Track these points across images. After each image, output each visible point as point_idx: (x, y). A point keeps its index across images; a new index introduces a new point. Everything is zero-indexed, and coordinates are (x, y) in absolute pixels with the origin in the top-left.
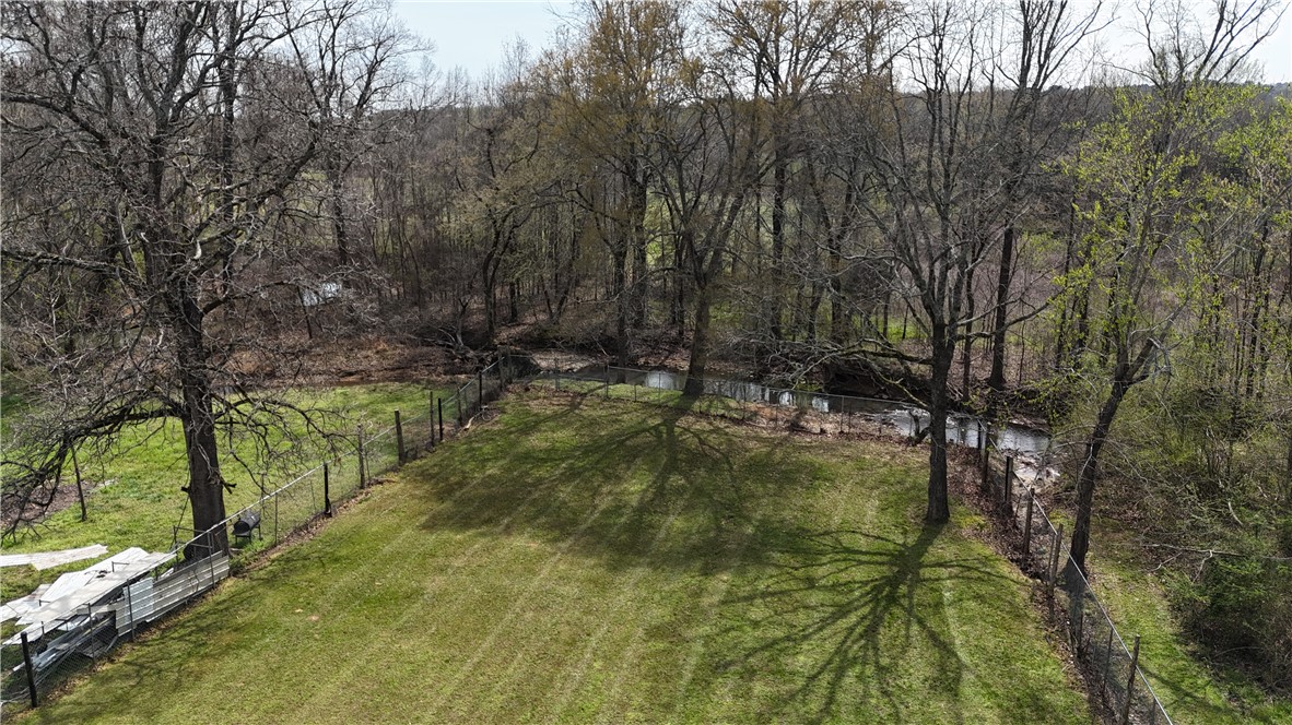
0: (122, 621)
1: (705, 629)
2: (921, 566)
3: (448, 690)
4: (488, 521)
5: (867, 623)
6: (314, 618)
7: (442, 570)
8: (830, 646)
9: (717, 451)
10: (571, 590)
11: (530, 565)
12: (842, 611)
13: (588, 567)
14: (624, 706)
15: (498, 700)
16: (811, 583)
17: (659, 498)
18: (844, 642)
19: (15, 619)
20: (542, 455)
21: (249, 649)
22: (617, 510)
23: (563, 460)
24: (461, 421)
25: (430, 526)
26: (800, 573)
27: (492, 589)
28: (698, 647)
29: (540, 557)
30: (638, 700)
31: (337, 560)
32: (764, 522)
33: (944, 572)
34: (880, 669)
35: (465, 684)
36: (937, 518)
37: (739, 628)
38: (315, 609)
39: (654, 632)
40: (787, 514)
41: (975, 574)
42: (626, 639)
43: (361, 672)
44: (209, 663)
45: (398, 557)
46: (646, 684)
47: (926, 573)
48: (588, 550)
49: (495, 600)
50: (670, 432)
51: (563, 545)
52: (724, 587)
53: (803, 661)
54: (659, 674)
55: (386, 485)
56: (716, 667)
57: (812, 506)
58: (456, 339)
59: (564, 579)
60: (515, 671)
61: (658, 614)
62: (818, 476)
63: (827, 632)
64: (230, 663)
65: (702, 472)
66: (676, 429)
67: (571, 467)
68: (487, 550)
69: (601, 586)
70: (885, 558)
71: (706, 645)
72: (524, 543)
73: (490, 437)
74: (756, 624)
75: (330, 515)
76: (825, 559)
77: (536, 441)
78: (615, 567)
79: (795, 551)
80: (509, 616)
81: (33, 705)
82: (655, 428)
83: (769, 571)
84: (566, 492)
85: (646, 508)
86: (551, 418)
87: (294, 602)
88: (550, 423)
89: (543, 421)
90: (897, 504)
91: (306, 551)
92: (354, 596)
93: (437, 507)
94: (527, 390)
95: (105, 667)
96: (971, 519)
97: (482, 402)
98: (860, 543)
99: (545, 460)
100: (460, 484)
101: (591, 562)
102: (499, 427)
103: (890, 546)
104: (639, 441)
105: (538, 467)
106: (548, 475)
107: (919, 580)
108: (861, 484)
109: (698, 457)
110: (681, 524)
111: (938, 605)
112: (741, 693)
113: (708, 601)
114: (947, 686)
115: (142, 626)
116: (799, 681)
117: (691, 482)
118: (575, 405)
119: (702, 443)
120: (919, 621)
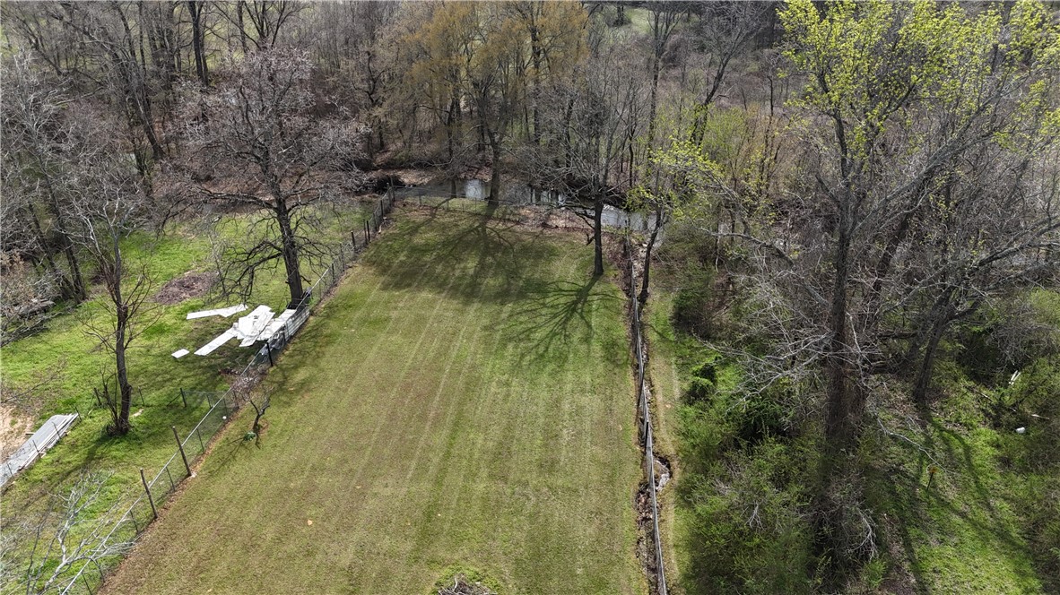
0: (287, 336)
1: (502, 326)
2: (588, 295)
3: (414, 352)
4: (408, 285)
5: (564, 320)
6: (353, 330)
7: (395, 308)
8: (549, 329)
9: (506, 241)
10: (450, 314)
11: (431, 304)
12: (555, 316)
13: (455, 304)
14: (476, 354)
15: (432, 354)
16: (544, 305)
17: (482, 268)
18: (554, 327)
20: (423, 248)
21: (335, 343)
22: (460, 278)
23: (434, 250)
24: (376, 229)
25: (384, 289)
26: (541, 301)
27: (418, 315)
28: (500, 332)
29: (434, 301)
30: (480, 351)
31: (350, 306)
32: (528, 280)
33: (596, 297)
35: (419, 350)
36: (599, 272)
37: (516, 325)
38: (352, 327)
39: (485, 328)
40: (537, 275)
41: (608, 297)
42: (474, 331)
43: (380, 348)
44: (323, 349)
45: (373, 304)
46: (482, 346)
47: (589, 298)
48: (453, 296)
49: (421, 320)
50: (484, 230)
51: (443, 295)
52: (510, 309)
53: (538, 335)
54: (487, 342)
55: (354, 268)
56: (507, 339)
57: (548, 270)
59: (446, 309)
60: (436, 344)
61: (485, 322)
62: (552, 253)
63: (548, 324)
64: (331, 349)
65: (500, 255)
66: (487, 230)
67: (438, 256)
68: (412, 299)
69: (462, 312)
70: (571, 293)
71: (503, 332)
72: (426, 295)
73: (394, 238)
74: (521, 323)
75: (336, 285)
76: (551, 294)
77: (418, 240)
78: (467, 303)
79: (539, 292)
80: (428, 325)
81: (272, 366)
82: (476, 229)
83: (528, 301)
84: (439, 269)
85: (477, 275)
86: (423, 224)
87: (342, 324)
88: (423, 228)
89: (419, 227)
90: (584, 266)
91: (335, 303)
92: (364, 321)
93: (382, 279)
94: (404, 205)
95: (287, 353)
96: (613, 273)
97: (383, 215)
98: (566, 286)
99: (425, 251)
100: (389, 266)
101: (455, 302)
102: (397, 231)
103: (577, 287)
104: (470, 237)
105: (423, 255)
106: (428, 260)
107: (585, 301)
108: (570, 256)
109: (498, 246)
110: (492, 282)
111: (590, 311)
112: (516, 347)
113: (504, 316)
114: (586, 340)
115: (291, 337)
116: (536, 342)
117: (495, 260)
118: (433, 215)
119: (500, 237)
120: (582, 318)
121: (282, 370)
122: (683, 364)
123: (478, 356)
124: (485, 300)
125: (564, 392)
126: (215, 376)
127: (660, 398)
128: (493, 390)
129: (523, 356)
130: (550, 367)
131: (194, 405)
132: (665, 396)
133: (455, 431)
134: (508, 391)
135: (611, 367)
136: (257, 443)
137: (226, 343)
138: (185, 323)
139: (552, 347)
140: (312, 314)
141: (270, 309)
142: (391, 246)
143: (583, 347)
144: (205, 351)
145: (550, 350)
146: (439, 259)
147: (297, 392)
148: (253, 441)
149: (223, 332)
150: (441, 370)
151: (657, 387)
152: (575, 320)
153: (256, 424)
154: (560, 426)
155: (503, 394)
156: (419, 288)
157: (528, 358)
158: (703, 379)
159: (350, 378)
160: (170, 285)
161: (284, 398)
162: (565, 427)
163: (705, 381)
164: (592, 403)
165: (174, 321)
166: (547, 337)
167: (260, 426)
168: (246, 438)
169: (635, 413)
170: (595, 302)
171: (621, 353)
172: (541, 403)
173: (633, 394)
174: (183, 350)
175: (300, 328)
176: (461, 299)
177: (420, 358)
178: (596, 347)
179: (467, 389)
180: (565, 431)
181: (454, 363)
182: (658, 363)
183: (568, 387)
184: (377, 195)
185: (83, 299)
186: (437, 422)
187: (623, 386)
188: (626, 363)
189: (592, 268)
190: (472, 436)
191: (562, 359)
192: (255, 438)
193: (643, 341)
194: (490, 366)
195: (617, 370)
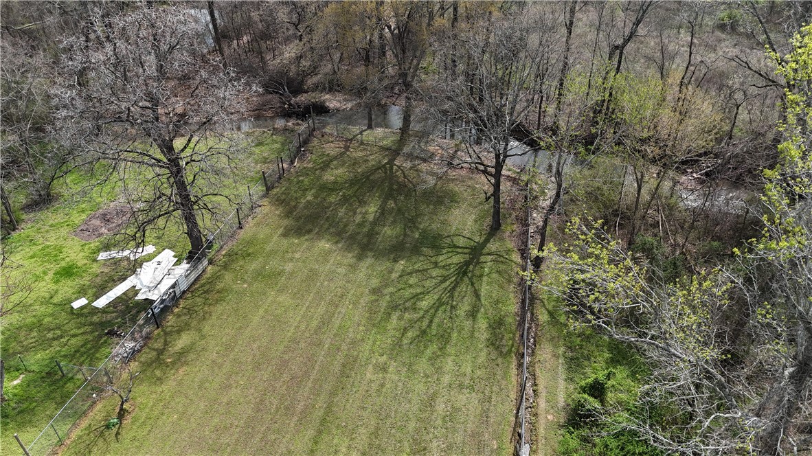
0: (178, 293)
1: (391, 289)
2: (481, 254)
3: (298, 319)
4: (309, 231)
5: (453, 285)
6: (245, 286)
7: (291, 260)
8: (436, 297)
9: (411, 183)
10: (342, 270)
11: (326, 255)
12: (445, 279)
13: (349, 258)
14: (359, 325)
15: (315, 323)
16: (436, 264)
17: (383, 212)
18: (442, 294)
19: (134, 287)
20: (331, 186)
21: (224, 301)
22: (361, 225)
23: (340, 190)
24: (292, 162)
25: (285, 235)
26: (433, 259)
27: (311, 270)
28: (387, 298)
29: (330, 253)
30: (363, 322)
31: (249, 255)
32: (424, 231)
33: (489, 258)
34: (452, 307)
35: (303, 316)
36: (496, 228)
37: (404, 289)
38: (245, 281)
39: (374, 291)
40: (434, 226)
41: (502, 259)
42: (362, 295)
43: (266, 311)
44: (212, 308)
45: (273, 252)
46: (367, 315)
47: (482, 259)
48: (348, 248)
49: (312, 276)
50: (391, 168)
51: (340, 245)
52: (402, 267)
53: (424, 304)
54: (372, 310)
55: (263, 208)
56: (394, 307)
57: (446, 220)
58: (284, 89)
59: (340, 264)
60: (321, 310)
61: (375, 282)
62: (453, 200)
63: (436, 290)
64: (219, 308)
65: (402, 198)
66: (395, 167)
67: (344, 196)
68: (308, 249)
69: (353, 268)
70: (466, 251)
71: (391, 297)
72: (324, 245)
73: (305, 172)
74: (411, 286)
75: (241, 228)
76: (444, 251)
77: (328, 177)
78: (360, 258)
79: (433, 247)
80: (318, 284)
81: (158, 327)
82: (384, 166)
83: (422, 258)
84: (342, 212)
85: (376, 223)
86: (336, 158)
87: (236, 278)
88: (335, 163)
89: (331, 161)
90: (482, 217)
91: (236, 250)
92: (259, 274)
93: (286, 222)
94: (323, 136)
95: (176, 310)
96: (510, 228)
97: (300, 146)
98: (461, 242)
99: (332, 190)
100: (295, 207)
101: (350, 255)
102: (310, 165)
103: (472, 243)
104: (376, 176)
105: (329, 195)
106: (333, 201)
107: (478, 263)
108: (470, 205)
109: (402, 186)
110: (388, 232)
111: (481, 276)
112: (400, 318)
113: (394, 276)
114: (473, 314)
115: (184, 292)
116: (421, 313)
117: (397, 205)
118: (347, 148)
119: (405, 177)
120: (473, 284)
121: (166, 334)
122: (572, 359)
123: (361, 328)
124: (380, 254)
125: (441, 386)
126: (100, 337)
127: (542, 403)
128: (369, 376)
129: (405, 330)
130: (433, 348)
131: (70, 375)
132: (548, 401)
133: (320, 432)
134: (384, 378)
135: (494, 355)
136: (118, 434)
137: (124, 294)
138: (95, 265)
139: (436, 320)
140: (211, 262)
141: (173, 253)
142: (303, 181)
143: (468, 323)
144: (101, 302)
145: (434, 326)
146: (345, 200)
147: (173, 363)
148: (115, 430)
149: (125, 279)
150: (320, 344)
151: (541, 388)
152: (464, 287)
153: (121, 409)
154: (431, 435)
155: (378, 382)
156: (319, 236)
157: (410, 334)
158: (591, 399)
159: (229, 348)
160: (94, 217)
161: (158, 373)
162: (436, 437)
163: (593, 403)
164: (469, 402)
165: (85, 261)
166: (431, 307)
167: (125, 411)
168: (108, 427)
169: (513, 424)
170: (488, 262)
171: (507, 336)
172: (415, 399)
173: (513, 396)
174: (84, 299)
175: (195, 280)
176: (356, 252)
177: (303, 327)
178: (482, 324)
179: (343, 373)
180: (435, 444)
181: (335, 335)
182: (545, 352)
183: (446, 379)
184: (300, 122)
185: (14, 230)
186: (303, 419)
187: (504, 383)
188: (510, 351)
189: (489, 221)
190: (336, 441)
191: (445, 338)
192: (117, 426)
193: (532, 319)
194: (370, 342)
195: (500, 360)
